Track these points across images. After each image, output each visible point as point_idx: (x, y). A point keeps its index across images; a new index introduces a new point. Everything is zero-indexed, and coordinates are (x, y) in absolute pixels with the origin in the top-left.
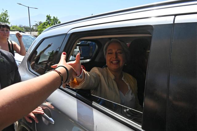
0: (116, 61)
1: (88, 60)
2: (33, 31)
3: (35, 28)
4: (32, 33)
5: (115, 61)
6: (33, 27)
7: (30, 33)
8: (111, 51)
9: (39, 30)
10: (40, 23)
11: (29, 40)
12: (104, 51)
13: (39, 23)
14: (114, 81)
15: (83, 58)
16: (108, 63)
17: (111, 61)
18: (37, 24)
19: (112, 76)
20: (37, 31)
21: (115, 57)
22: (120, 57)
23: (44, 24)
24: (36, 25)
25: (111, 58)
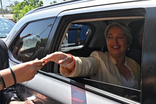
0: (117, 46)
1: (81, 47)
2: (7, 14)
3: (9, 9)
4: (6, 15)
5: (115, 46)
6: (7, 8)
7: (2, 15)
8: (111, 35)
9: (14, 12)
10: (16, 3)
11: (2, 25)
12: (105, 34)
13: (14, 3)
14: (115, 66)
15: (74, 44)
16: (109, 48)
17: (112, 45)
18: (12, 4)
19: (114, 61)
20: (12, 13)
21: (115, 42)
22: (121, 42)
23: (22, 4)
24: (10, 6)
25: (111, 43)
